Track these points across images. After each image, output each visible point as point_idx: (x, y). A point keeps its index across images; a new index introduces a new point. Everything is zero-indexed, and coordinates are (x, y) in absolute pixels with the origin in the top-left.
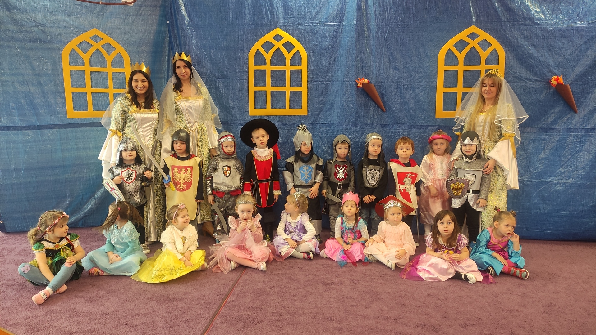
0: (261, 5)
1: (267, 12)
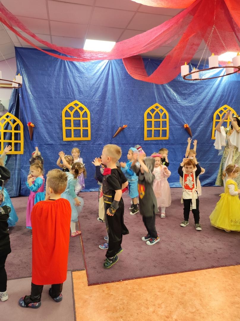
0: (68, 89)
1: (70, 92)
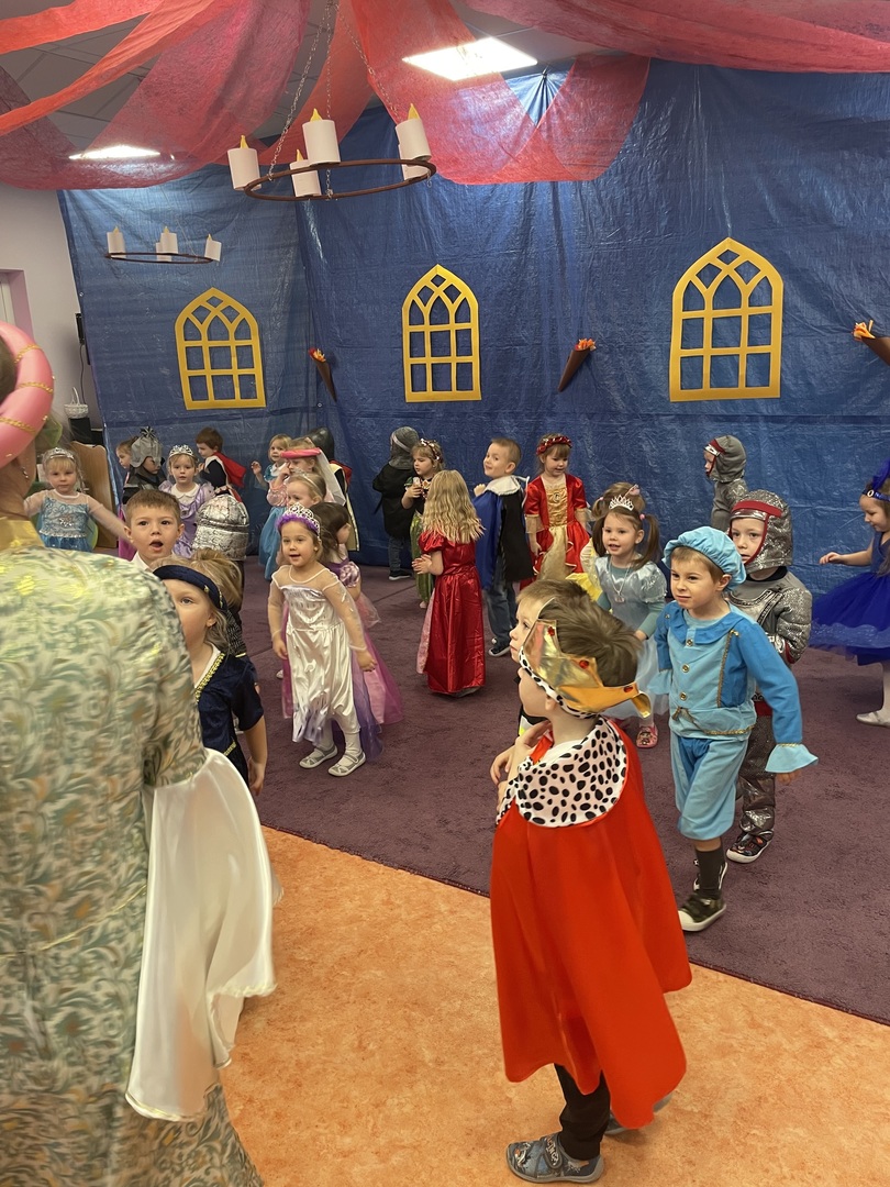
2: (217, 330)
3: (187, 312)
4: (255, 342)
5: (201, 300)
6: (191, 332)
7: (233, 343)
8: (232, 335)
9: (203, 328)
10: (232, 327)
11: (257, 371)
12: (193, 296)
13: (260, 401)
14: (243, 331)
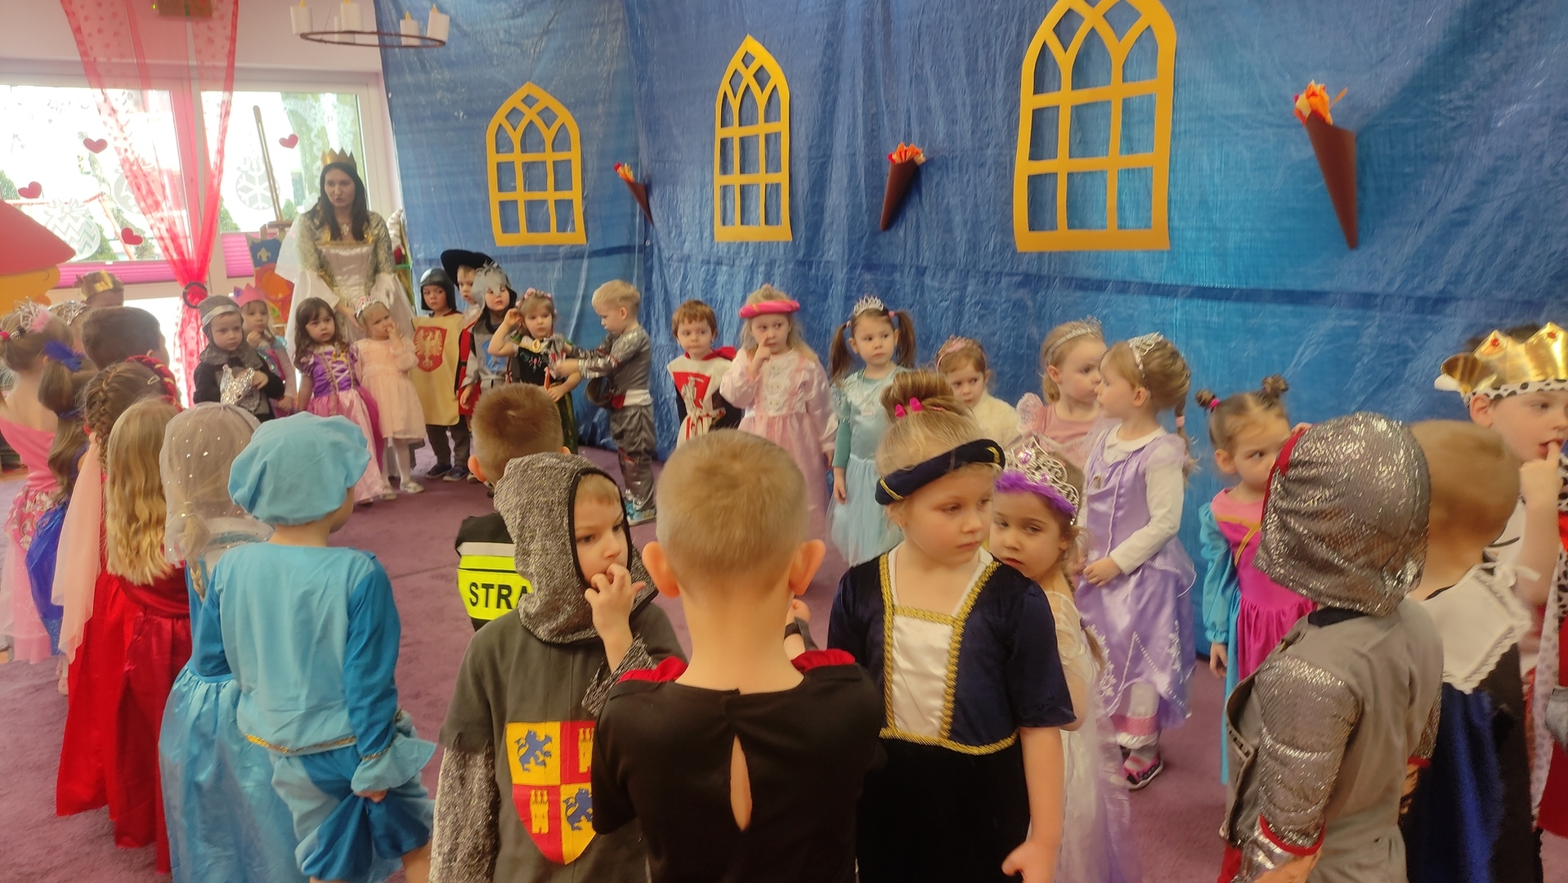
2: (530, 139)
3: (499, 117)
4: (574, 155)
5: (514, 101)
6: (502, 144)
7: (549, 157)
8: (548, 145)
9: (516, 137)
10: (548, 135)
11: (575, 194)
12: (508, 92)
13: (576, 236)
14: (561, 142)
